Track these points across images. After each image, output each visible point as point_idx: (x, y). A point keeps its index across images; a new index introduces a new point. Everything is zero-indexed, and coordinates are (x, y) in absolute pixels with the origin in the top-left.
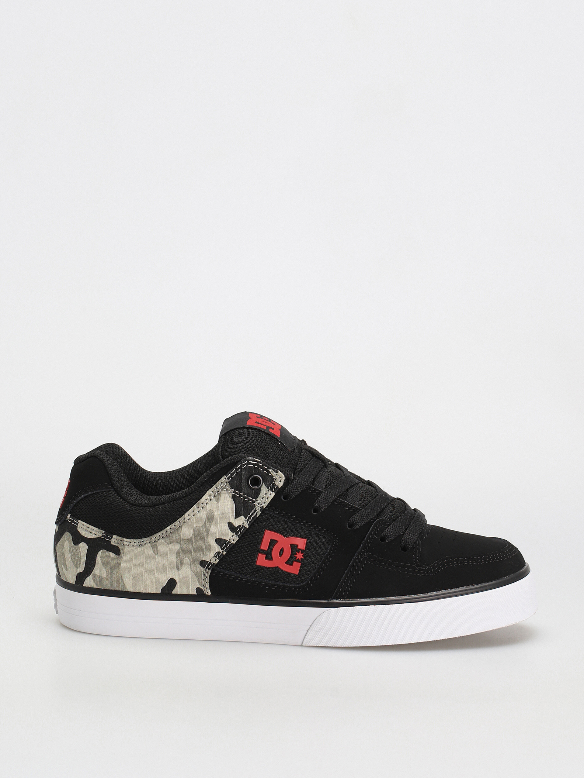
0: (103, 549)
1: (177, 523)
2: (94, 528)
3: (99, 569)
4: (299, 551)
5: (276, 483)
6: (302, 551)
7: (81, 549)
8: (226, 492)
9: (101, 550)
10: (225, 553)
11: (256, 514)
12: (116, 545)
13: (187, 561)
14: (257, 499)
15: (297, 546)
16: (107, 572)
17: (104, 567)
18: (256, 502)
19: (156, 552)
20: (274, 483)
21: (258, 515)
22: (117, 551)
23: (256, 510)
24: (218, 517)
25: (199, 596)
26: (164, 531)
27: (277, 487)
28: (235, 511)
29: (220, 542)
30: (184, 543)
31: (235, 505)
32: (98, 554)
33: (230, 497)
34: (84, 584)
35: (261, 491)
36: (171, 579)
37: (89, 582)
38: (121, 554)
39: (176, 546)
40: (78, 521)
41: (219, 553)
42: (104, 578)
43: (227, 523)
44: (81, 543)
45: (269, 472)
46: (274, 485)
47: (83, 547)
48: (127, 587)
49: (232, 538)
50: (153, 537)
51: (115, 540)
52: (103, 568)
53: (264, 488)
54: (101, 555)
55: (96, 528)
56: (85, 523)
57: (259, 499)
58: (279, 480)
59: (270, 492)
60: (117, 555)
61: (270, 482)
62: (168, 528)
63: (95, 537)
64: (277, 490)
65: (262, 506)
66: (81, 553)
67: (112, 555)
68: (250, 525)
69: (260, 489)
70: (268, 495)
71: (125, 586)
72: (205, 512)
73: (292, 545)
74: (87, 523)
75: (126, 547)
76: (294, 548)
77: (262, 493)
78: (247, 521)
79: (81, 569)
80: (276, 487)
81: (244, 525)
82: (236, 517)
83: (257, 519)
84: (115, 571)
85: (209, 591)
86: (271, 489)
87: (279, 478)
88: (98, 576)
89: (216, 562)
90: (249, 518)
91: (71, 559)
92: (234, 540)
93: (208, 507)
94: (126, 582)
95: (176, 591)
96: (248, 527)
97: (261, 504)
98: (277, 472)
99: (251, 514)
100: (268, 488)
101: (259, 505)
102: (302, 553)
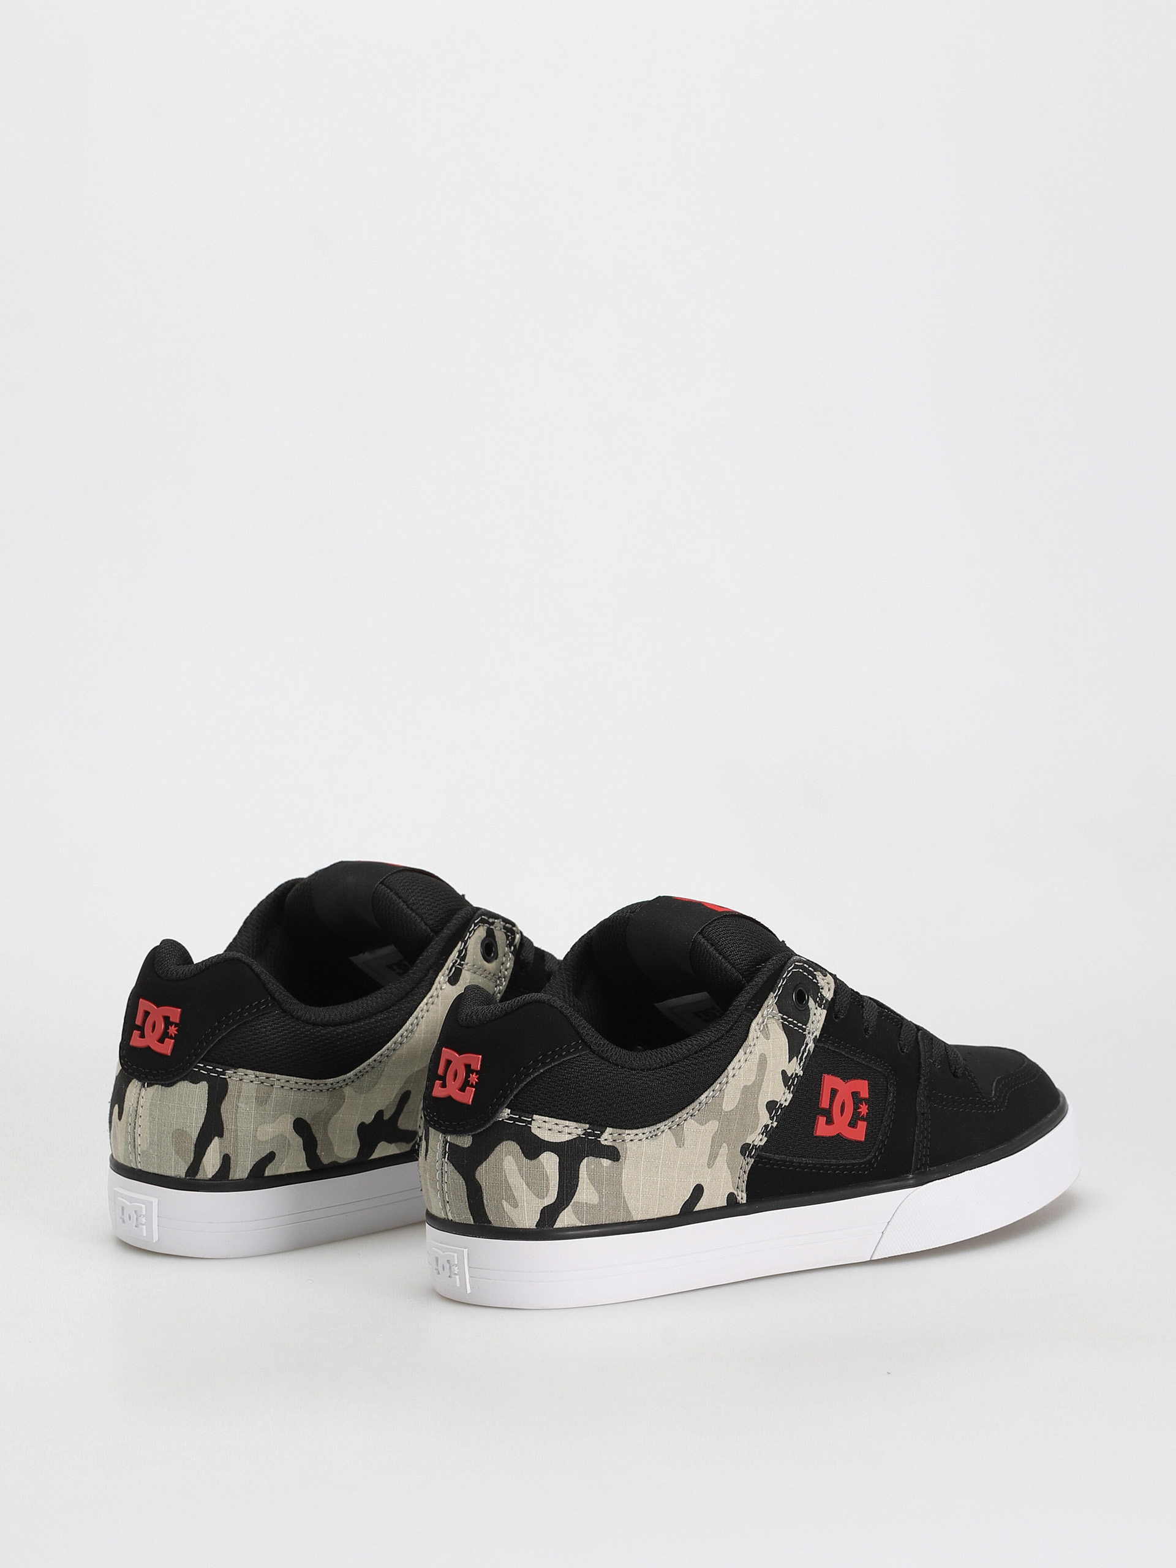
0: (588, 1156)
1: (716, 1086)
2: (567, 1123)
3: (585, 1192)
4: (862, 1101)
5: (824, 994)
6: (866, 1101)
7: (545, 1164)
8: (773, 1021)
9: (586, 1158)
10: (775, 1124)
11: (809, 1051)
12: (611, 1144)
13: (724, 1150)
15: (860, 1093)
16: (599, 1193)
17: (594, 1186)
18: (807, 1030)
19: (680, 1142)
21: (810, 1053)
22: (613, 1154)
23: (808, 1043)
24: (771, 1063)
25: (732, 1208)
26: (695, 1104)
27: (827, 1000)
28: (787, 1051)
29: (771, 1106)
30: (726, 1119)
31: (786, 1041)
32: (581, 1166)
33: (779, 1027)
34: (556, 1223)
35: (809, 1012)
36: (697, 1185)
37: (566, 1219)
38: (621, 1157)
39: (713, 1126)
40: (532, 1118)
41: (766, 1126)
42: (593, 1206)
43: (780, 1072)
44: (542, 1155)
45: (815, 977)
46: (822, 997)
47: (550, 1162)
48: (633, 1213)
49: (784, 1097)
50: (676, 1118)
51: (608, 1137)
52: (592, 1189)
53: (813, 1006)
54: (586, 1167)
55: (571, 1122)
56: (547, 1118)
57: (809, 1024)
58: (826, 989)
59: (820, 1010)
60: (614, 1161)
61: (817, 994)
62: (703, 1097)
63: (570, 1137)
64: (827, 1005)
65: (815, 1035)
66: (548, 1171)
67: (606, 1162)
68: (803, 1070)
69: (808, 1009)
70: (818, 1016)
71: (628, 1211)
72: (755, 1059)
73: (853, 1094)
74: (552, 1117)
75: (629, 1145)
76: (856, 1098)
77: (811, 1015)
78: (800, 1064)
79: (551, 1198)
80: (824, 1001)
81: (797, 1072)
82: (789, 1060)
83: (809, 1058)
84: (613, 1189)
85: (744, 1195)
86: (820, 1006)
88: (582, 1203)
89: (762, 1143)
90: (802, 1058)
91: (527, 1184)
92: (786, 1100)
93: (757, 1051)
94: (631, 1204)
95: (701, 1206)
96: (802, 1074)
97: (812, 1034)
98: (826, 976)
99: (802, 1051)
100: (816, 1004)
101: (809, 1034)
102: (865, 1104)
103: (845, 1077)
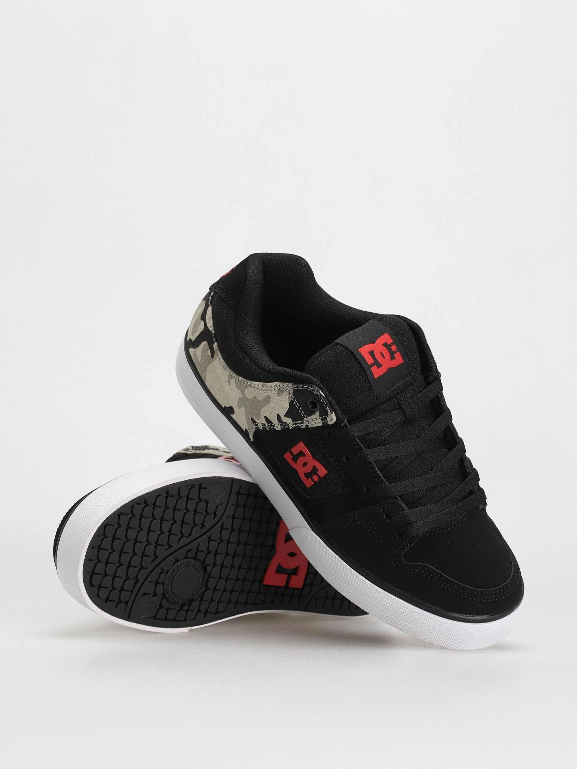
1: (246, 381)
4: (317, 474)
5: (328, 419)
6: (319, 477)
8: (288, 394)
11: (301, 426)
13: (244, 409)
14: (308, 417)
15: (318, 470)
18: (306, 418)
20: (327, 417)
21: (302, 428)
24: (272, 405)
26: (238, 377)
28: (286, 412)
29: (267, 420)
30: (245, 398)
31: (288, 408)
33: (289, 399)
35: (313, 414)
36: (232, 407)
39: (240, 393)
41: (265, 425)
43: (277, 414)
45: (326, 407)
46: (325, 419)
49: (277, 425)
53: (317, 415)
57: (310, 418)
59: (320, 420)
61: (324, 414)
62: (241, 378)
64: (325, 424)
70: (317, 421)
72: (265, 393)
73: (314, 467)
76: (315, 470)
77: (313, 417)
78: (293, 424)
80: (326, 421)
81: (289, 425)
82: (286, 415)
85: (252, 438)
86: (322, 420)
87: (332, 418)
90: (296, 424)
92: (277, 427)
93: (268, 393)
95: (233, 417)
96: (291, 428)
97: (308, 423)
98: (332, 413)
99: (298, 422)
100: (320, 417)
101: (307, 422)
102: (318, 477)
103: (314, 456)
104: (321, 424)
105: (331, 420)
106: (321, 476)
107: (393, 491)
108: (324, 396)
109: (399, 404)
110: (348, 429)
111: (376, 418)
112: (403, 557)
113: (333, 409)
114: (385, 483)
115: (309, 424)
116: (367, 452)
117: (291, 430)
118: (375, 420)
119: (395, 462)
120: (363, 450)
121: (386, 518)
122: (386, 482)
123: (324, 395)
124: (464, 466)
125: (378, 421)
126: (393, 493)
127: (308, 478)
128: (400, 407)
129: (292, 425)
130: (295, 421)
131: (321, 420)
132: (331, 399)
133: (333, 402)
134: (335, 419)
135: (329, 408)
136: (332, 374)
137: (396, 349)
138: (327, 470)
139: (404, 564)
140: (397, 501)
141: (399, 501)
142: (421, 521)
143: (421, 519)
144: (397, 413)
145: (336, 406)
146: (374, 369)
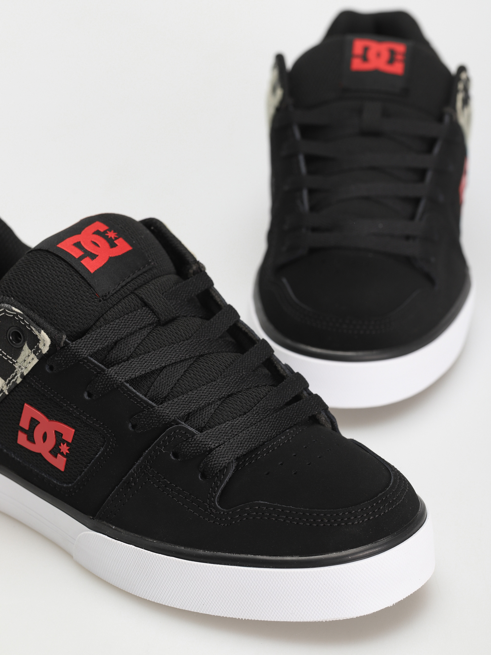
4: (64, 442)
5: (41, 346)
11: (16, 380)
14: (18, 360)
15: (62, 435)
18: (16, 364)
20: (38, 345)
23: (16, 375)
27: (41, 352)
35: (21, 351)
45: (31, 329)
46: (38, 349)
57: (20, 361)
58: (43, 343)
59: (33, 356)
64: (40, 356)
68: (10, 391)
69: (21, 349)
70: (29, 359)
73: (56, 433)
76: (58, 438)
80: (39, 351)
81: (3, 389)
83: (17, 386)
87: (45, 341)
90: (9, 383)
96: (7, 393)
97: (22, 369)
98: (40, 332)
99: (11, 377)
100: (31, 350)
101: (19, 368)
102: (67, 446)
103: (50, 416)
104: (36, 361)
105: (44, 345)
106: (70, 441)
107: (168, 414)
108: (22, 313)
109: (141, 299)
110: (72, 347)
111: (110, 325)
112: (219, 505)
113: (40, 327)
114: (153, 407)
115: (23, 371)
116: (111, 371)
117: (8, 395)
118: (109, 327)
119: (162, 376)
120: (104, 371)
121: (175, 459)
122: (154, 405)
123: (19, 311)
124: (278, 371)
125: (115, 327)
126: (169, 416)
127: (56, 457)
128: (146, 304)
129: (6, 386)
130: (7, 379)
131: (34, 354)
132: (31, 313)
133: (37, 317)
134: (48, 341)
135: (35, 328)
136: (28, 286)
137: (115, 235)
138: (73, 427)
139: (223, 514)
140: (180, 425)
141: (183, 425)
142: (226, 443)
143: (225, 442)
144: (141, 313)
145: (41, 321)
146: (86, 262)
